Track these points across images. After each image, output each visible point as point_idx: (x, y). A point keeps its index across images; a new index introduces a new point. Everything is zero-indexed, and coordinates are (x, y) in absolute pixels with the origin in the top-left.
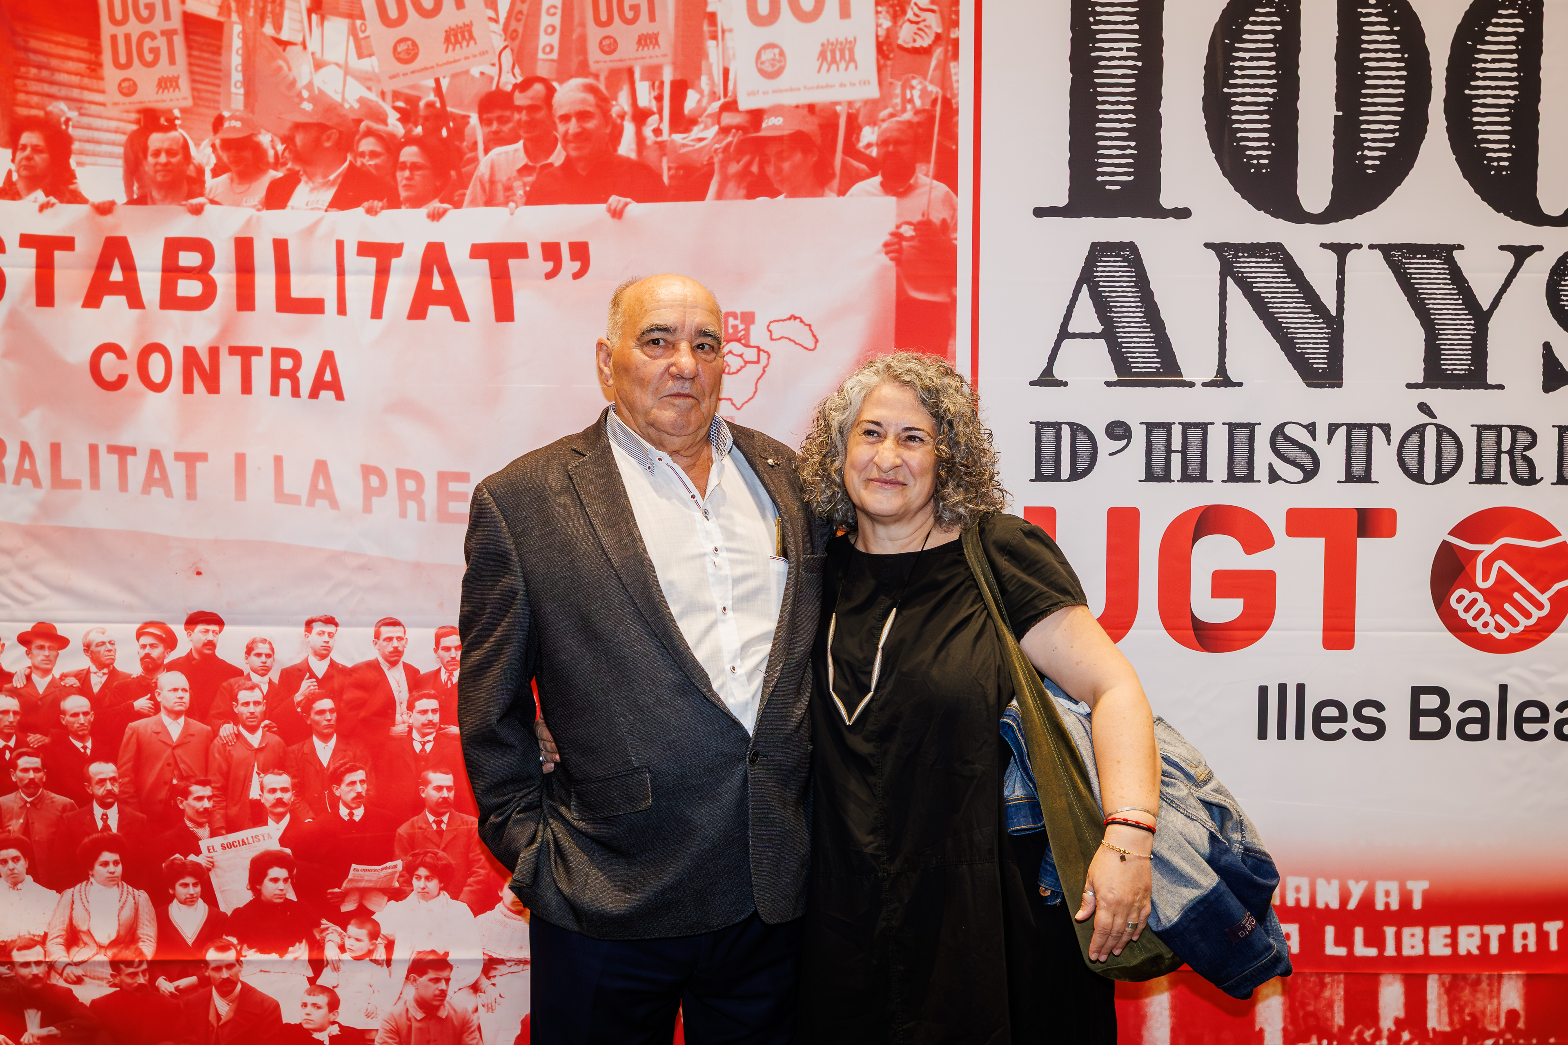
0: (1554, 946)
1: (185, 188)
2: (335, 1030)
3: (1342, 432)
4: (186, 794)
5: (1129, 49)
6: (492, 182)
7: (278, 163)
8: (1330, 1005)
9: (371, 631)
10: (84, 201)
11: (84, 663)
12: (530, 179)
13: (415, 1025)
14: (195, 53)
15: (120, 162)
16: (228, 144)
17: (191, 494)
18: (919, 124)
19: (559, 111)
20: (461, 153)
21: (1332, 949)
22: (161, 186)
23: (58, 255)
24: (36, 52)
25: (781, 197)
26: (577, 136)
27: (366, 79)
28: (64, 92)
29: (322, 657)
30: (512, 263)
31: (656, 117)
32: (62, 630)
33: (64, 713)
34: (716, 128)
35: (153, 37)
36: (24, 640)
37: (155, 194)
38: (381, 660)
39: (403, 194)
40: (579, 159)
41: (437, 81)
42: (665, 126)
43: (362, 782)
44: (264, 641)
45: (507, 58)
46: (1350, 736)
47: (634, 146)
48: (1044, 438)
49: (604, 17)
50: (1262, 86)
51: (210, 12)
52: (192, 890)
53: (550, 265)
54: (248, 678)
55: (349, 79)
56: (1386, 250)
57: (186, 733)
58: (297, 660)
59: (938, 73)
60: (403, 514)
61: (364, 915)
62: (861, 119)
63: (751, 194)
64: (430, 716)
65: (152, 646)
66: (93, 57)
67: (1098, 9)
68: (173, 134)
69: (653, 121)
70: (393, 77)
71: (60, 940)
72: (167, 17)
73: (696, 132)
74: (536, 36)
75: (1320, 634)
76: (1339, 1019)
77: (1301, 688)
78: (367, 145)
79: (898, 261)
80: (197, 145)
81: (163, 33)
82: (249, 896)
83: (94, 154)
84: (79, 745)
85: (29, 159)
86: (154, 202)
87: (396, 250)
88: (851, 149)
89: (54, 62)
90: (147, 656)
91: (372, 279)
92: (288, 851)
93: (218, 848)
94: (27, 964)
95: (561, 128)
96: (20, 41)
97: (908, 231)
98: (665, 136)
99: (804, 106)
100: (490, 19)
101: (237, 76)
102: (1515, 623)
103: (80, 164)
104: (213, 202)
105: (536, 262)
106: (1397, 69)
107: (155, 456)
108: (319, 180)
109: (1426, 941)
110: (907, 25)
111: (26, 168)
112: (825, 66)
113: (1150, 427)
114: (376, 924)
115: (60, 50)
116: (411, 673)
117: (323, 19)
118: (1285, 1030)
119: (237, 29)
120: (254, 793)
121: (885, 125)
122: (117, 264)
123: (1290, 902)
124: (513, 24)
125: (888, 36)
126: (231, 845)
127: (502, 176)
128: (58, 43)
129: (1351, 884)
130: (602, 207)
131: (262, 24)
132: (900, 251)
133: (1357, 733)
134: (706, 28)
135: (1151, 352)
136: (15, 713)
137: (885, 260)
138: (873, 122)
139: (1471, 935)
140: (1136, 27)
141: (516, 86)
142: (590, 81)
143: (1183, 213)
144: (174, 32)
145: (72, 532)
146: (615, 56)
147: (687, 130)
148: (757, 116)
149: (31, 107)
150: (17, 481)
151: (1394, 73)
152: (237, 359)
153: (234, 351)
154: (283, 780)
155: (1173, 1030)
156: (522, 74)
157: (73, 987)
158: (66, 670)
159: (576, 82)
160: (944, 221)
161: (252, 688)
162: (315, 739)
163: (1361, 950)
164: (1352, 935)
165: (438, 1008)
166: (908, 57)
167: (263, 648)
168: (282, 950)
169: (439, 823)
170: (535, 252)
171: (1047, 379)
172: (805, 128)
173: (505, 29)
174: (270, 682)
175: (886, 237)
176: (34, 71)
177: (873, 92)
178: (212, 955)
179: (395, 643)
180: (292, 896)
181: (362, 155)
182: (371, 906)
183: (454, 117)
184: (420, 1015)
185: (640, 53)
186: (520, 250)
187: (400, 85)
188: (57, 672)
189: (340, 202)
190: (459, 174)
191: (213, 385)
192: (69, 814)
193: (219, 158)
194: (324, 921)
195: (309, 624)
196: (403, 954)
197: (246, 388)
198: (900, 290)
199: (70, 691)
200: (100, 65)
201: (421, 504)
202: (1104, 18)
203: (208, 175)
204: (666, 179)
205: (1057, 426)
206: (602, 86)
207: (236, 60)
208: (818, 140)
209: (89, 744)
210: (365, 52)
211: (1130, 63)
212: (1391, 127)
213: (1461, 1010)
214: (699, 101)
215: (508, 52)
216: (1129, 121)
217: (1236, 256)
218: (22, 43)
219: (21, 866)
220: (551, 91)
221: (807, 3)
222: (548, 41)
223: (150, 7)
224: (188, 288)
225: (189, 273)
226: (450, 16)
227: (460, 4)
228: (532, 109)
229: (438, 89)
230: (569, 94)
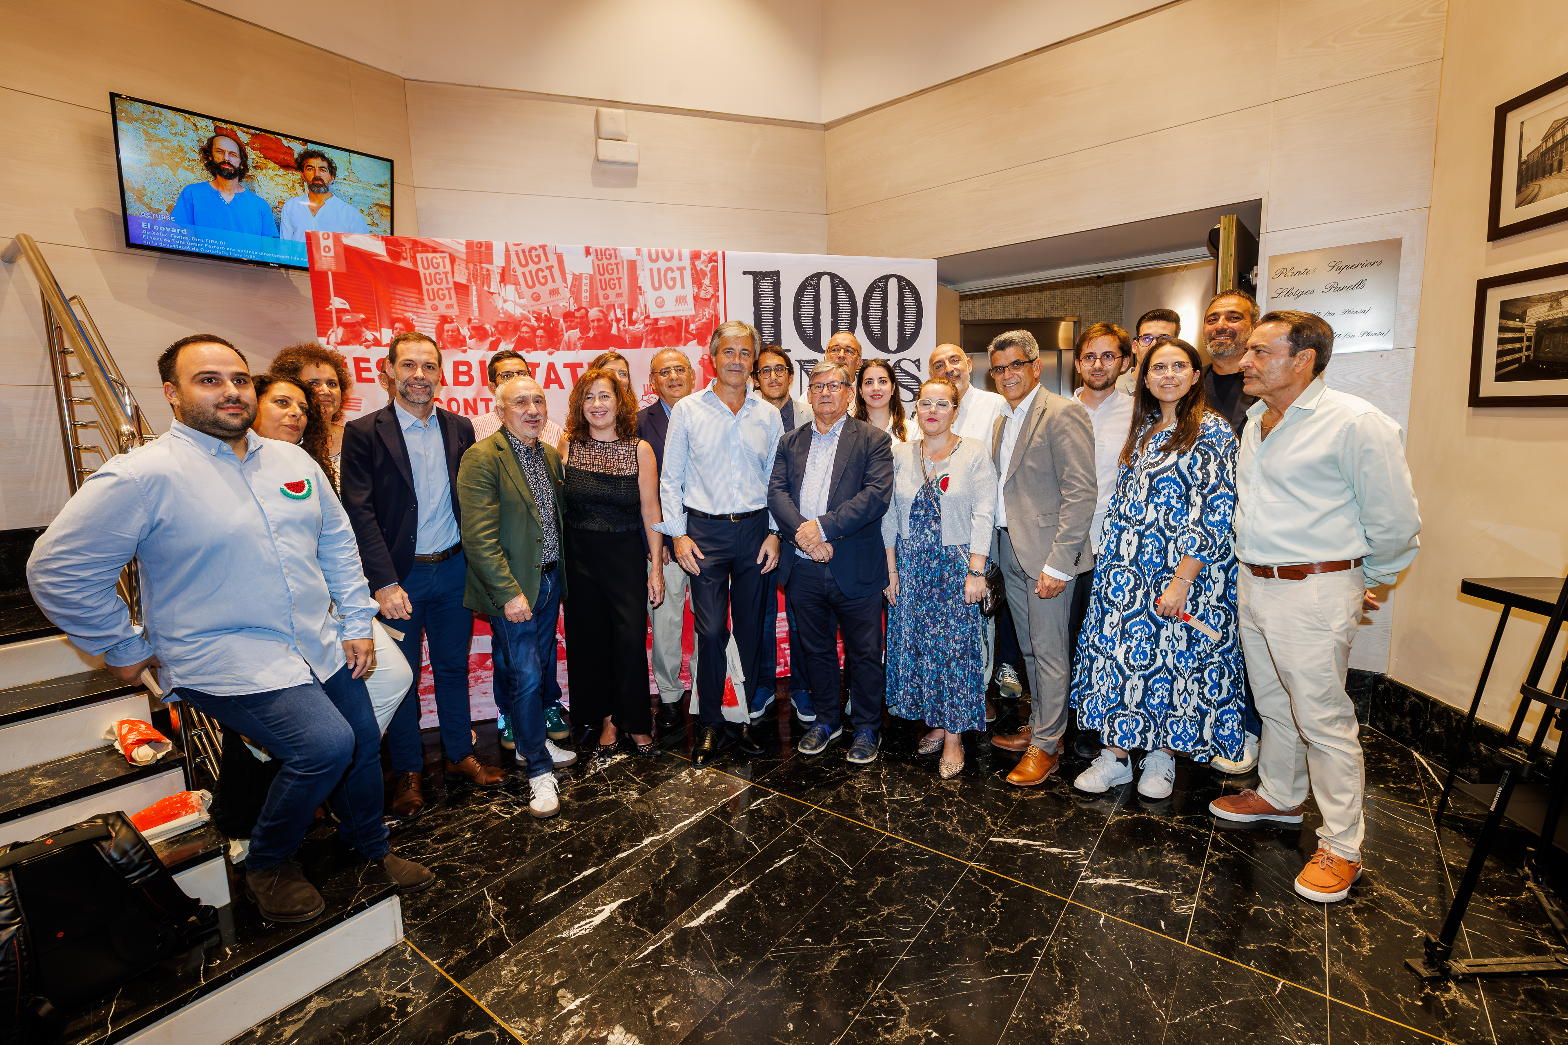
1: (460, 343)
5: (771, 300)
6: (569, 342)
7: (493, 335)
12: (582, 341)
14: (459, 296)
15: (435, 334)
16: (474, 328)
18: (708, 323)
19: (591, 319)
20: (558, 332)
22: (450, 343)
24: (398, 295)
25: (666, 346)
26: (597, 327)
27: (523, 307)
28: (410, 309)
34: (643, 324)
35: (443, 290)
37: (448, 346)
39: (539, 346)
40: (598, 335)
42: (627, 324)
45: (572, 301)
49: (604, 287)
50: (810, 311)
51: (464, 282)
55: (516, 306)
62: (690, 321)
63: (656, 346)
66: (420, 297)
67: (761, 287)
68: (453, 325)
69: (622, 322)
72: (448, 283)
73: (637, 326)
74: (581, 294)
78: (524, 329)
79: (703, 367)
80: (463, 329)
81: (447, 289)
86: (449, 348)
87: (538, 365)
88: (687, 331)
89: (406, 299)
95: (592, 324)
98: (627, 327)
99: (671, 317)
100: (565, 287)
101: (475, 305)
104: (470, 348)
108: (509, 340)
112: (677, 304)
115: (407, 294)
117: (505, 285)
119: (474, 288)
121: (697, 324)
124: (573, 289)
127: (573, 340)
128: (406, 292)
130: (607, 351)
131: (483, 287)
134: (638, 291)
137: (699, 366)
138: (694, 322)
140: (773, 293)
141: (575, 310)
142: (600, 309)
144: (451, 288)
146: (608, 300)
147: (634, 325)
148: (656, 320)
151: (847, 308)
153: (482, 400)
159: (596, 309)
172: (672, 324)
173: (570, 290)
176: (397, 302)
177: (693, 313)
181: (523, 332)
183: (554, 320)
185: (617, 300)
187: (535, 309)
189: (516, 348)
190: (558, 340)
193: (471, 333)
197: (487, 411)
198: (704, 376)
200: (423, 300)
202: (763, 290)
203: (467, 339)
204: (628, 341)
206: (605, 311)
207: (475, 299)
208: (676, 328)
210: (521, 297)
211: (771, 304)
215: (572, 298)
216: (771, 322)
217: (804, 364)
218: (392, 291)
220: (587, 312)
221: (671, 283)
222: (585, 295)
223: (441, 279)
224: (464, 378)
225: (463, 373)
226: (550, 285)
227: (554, 281)
228: (581, 318)
229: (548, 311)
230: (594, 313)
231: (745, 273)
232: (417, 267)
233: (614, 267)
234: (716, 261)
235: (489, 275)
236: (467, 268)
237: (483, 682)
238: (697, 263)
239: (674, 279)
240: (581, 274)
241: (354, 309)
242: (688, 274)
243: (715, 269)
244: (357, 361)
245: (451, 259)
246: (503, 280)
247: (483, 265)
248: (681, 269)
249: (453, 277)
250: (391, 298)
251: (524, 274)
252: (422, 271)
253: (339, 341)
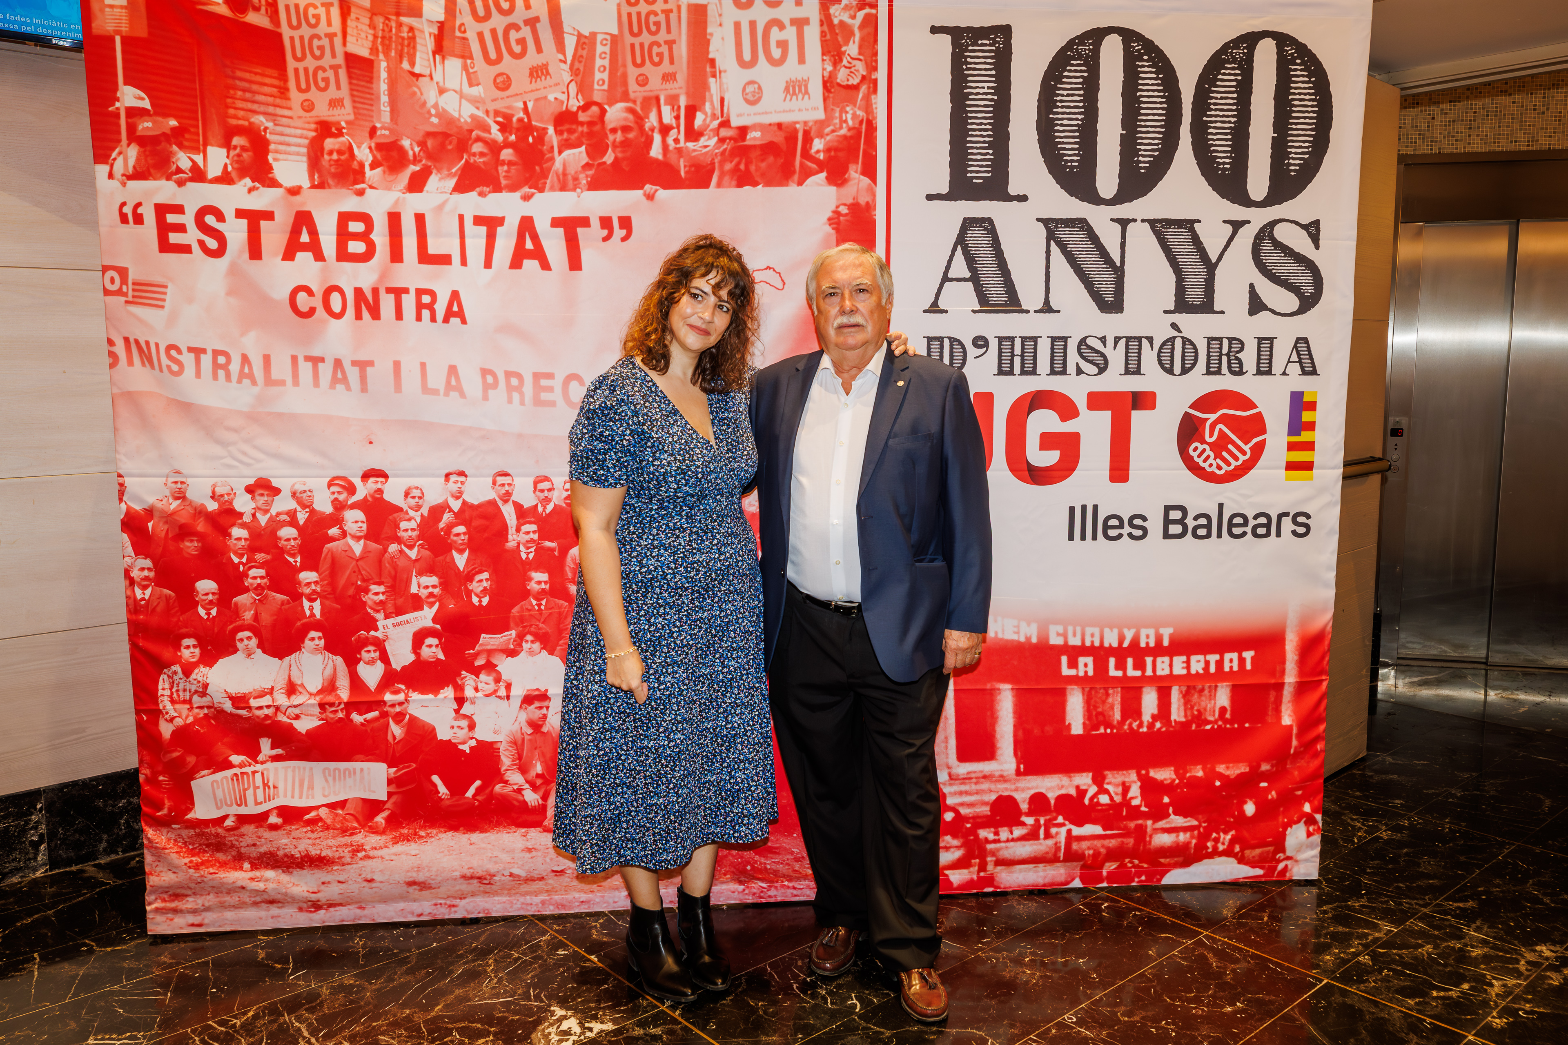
0: (1249, 666)
1: (352, 177)
2: (473, 743)
3: (1122, 343)
4: (367, 591)
5: (989, 88)
6: (565, 174)
7: (415, 161)
8: (1112, 707)
9: (490, 480)
10: (280, 186)
11: (292, 505)
12: (590, 173)
13: (527, 738)
14: (355, 82)
15: (305, 159)
16: (380, 147)
17: (364, 388)
18: (851, 137)
19: (610, 126)
20: (542, 154)
21: (1113, 672)
22: (334, 176)
23: (263, 224)
24: (241, 79)
25: (760, 186)
26: (622, 142)
27: (476, 102)
28: (262, 108)
29: (457, 498)
30: (580, 230)
31: (675, 130)
32: (275, 483)
33: (280, 539)
34: (716, 138)
35: (324, 70)
36: (250, 490)
37: (330, 181)
38: (497, 499)
39: (504, 182)
40: (624, 159)
41: (525, 103)
42: (682, 137)
43: (487, 580)
44: (417, 488)
45: (573, 88)
46: (1125, 537)
47: (661, 151)
48: (932, 347)
49: (639, 61)
50: (1075, 113)
51: (365, 53)
52: (373, 655)
53: (605, 232)
54: (407, 513)
55: (463, 101)
56: (1152, 223)
57: (365, 550)
58: (440, 501)
59: (864, 103)
60: (510, 401)
61: (490, 667)
62: (812, 133)
63: (740, 185)
64: (532, 535)
65: (339, 492)
66: (282, 84)
67: (969, 60)
68: (341, 139)
69: (673, 133)
70: (494, 100)
71: (283, 691)
72: (334, 55)
73: (703, 141)
74: (593, 74)
75: (1108, 473)
76: (1117, 716)
77: (1095, 507)
78: (477, 148)
79: (837, 230)
80: (359, 147)
81: (331, 67)
82: (412, 658)
83: (285, 153)
84: (291, 560)
85: (239, 155)
86: (330, 187)
87: (500, 221)
88: (806, 154)
89: (255, 87)
90: (336, 499)
91: (483, 242)
92: (438, 627)
93: (390, 626)
94: (260, 708)
95: (611, 137)
96: (229, 72)
97: (844, 210)
98: (682, 144)
99: (774, 124)
100: (561, 61)
101: (384, 98)
102: (1229, 464)
103: (275, 159)
104: (371, 187)
105: (596, 230)
106: (1161, 103)
107: (338, 363)
108: (445, 172)
109: (1171, 666)
110: (843, 69)
111: (237, 162)
112: (789, 97)
113: (1001, 339)
114: (499, 673)
115: (258, 78)
116: (518, 507)
117: (443, 58)
118: (1084, 724)
119: (384, 64)
120: (414, 589)
121: (828, 138)
122: (304, 230)
123: (1088, 644)
124: (577, 65)
125: (830, 77)
126: (399, 624)
127: (571, 171)
128: (256, 74)
129: (1126, 631)
130: (640, 192)
131: (401, 62)
132: (838, 223)
133: (1130, 535)
134: (708, 69)
135: (1002, 290)
136: (246, 539)
137: (828, 229)
138: (821, 136)
139: (1198, 661)
140: (993, 72)
141: (579, 108)
142: (630, 105)
143: (1023, 198)
144: (339, 66)
145: (280, 415)
146: (647, 88)
147: (696, 140)
148: (743, 131)
149: (239, 119)
150: (239, 381)
151: (1158, 106)
152: (392, 296)
153: (389, 290)
154: (434, 580)
155: (1015, 726)
156: (584, 99)
157: (293, 722)
158: (280, 510)
159: (621, 105)
160: (867, 203)
161: (409, 520)
162: (454, 552)
163: (1131, 672)
164: (1126, 662)
165: (541, 726)
166: (843, 92)
167: (416, 493)
168: (436, 692)
169: (539, 605)
170: (595, 223)
171: (934, 308)
172: (775, 139)
173: (571, 68)
174: (422, 515)
175: (830, 214)
176: (240, 93)
177: (820, 115)
178: (388, 697)
179: (507, 488)
180: (441, 656)
181: (474, 155)
182: (495, 662)
183: (537, 129)
184: (530, 731)
185: (664, 86)
186: (584, 222)
187: (500, 106)
188: (273, 511)
189: (460, 188)
190: (542, 169)
191: (375, 314)
192: (286, 607)
193: (374, 156)
194: (463, 672)
195: (447, 476)
196: (518, 692)
197: (399, 316)
199: (283, 524)
200: (287, 90)
201: (522, 394)
202: (973, 66)
203: (367, 168)
204: (683, 174)
205: (941, 339)
206: (638, 109)
207: (384, 87)
208: (784, 147)
209: (298, 559)
210: (474, 82)
211: (990, 97)
212: (1156, 141)
213: (1192, 708)
214: (705, 120)
215: (573, 83)
216: (989, 136)
217: (1056, 227)
218: (230, 73)
219: (254, 642)
220: (603, 112)
221: (776, 53)
222: (601, 77)
223: (321, 48)
224: (356, 247)
225: (356, 236)
226: (532, 58)
227: (539, 50)
228: (591, 124)
229: (526, 109)
230: (616, 114)
231: (934, 30)
232: (277, 23)
233: (662, 18)
234: (874, 6)
235: (413, 39)
236: (372, 26)
237: (368, 857)
238: (834, 10)
239: (783, 45)
240: (594, 35)
241: (160, 109)
242: (813, 34)
243: (871, 22)
244: (162, 210)
245: (341, 8)
246: (439, 49)
247: (403, 19)
248: (800, 23)
249: (344, 44)
250: (229, 87)
251: (480, 35)
252: (286, 32)
253: (131, 170)
